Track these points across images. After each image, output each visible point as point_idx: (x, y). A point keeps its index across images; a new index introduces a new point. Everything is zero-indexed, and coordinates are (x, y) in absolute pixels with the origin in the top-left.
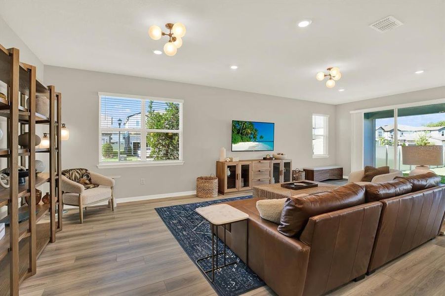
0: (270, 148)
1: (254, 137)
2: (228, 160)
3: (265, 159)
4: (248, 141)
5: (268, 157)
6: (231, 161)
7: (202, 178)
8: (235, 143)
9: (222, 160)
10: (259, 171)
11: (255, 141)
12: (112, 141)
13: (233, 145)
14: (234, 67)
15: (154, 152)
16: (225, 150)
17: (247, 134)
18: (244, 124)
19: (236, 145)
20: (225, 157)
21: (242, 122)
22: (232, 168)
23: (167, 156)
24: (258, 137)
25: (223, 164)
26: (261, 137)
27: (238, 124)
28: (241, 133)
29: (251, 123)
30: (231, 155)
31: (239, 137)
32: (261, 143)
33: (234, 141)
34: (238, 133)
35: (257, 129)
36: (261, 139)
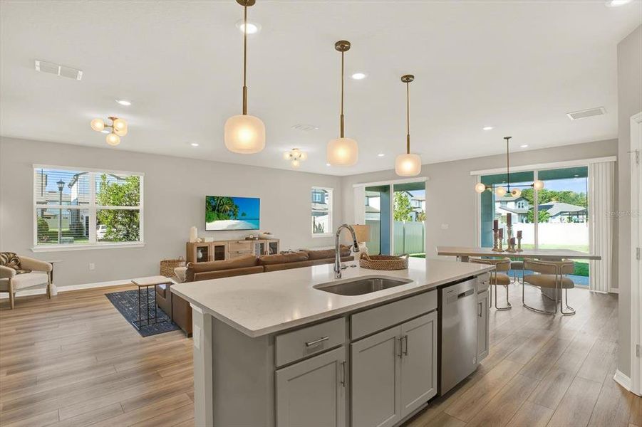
0: (254, 226)
1: (234, 215)
2: (200, 240)
3: (247, 239)
4: (226, 219)
5: (251, 237)
6: (203, 242)
7: (166, 262)
8: (209, 222)
9: (192, 241)
10: (238, 252)
11: (235, 219)
12: (45, 213)
13: (207, 224)
14: (195, 145)
15: (110, 233)
16: (196, 229)
17: (225, 211)
18: (221, 200)
19: (210, 224)
20: (195, 237)
21: (218, 197)
22: (204, 250)
23: (127, 237)
24: (239, 214)
25: (192, 245)
26: (243, 214)
27: (214, 200)
28: (218, 210)
29: (230, 199)
30: (204, 234)
31: (214, 214)
32: (243, 221)
33: (209, 219)
34: (214, 210)
35: (238, 204)
36: (243, 217)
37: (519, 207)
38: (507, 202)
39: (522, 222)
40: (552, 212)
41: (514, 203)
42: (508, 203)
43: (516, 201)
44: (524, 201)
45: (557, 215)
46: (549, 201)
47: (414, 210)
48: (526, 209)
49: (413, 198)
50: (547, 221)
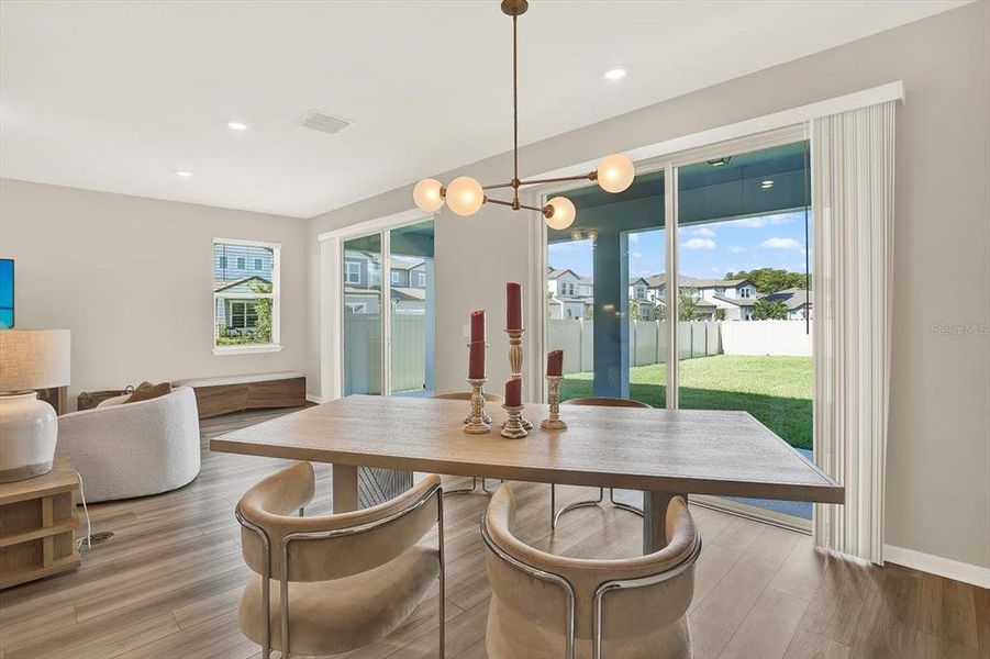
37: (743, 296)
38: (725, 288)
39: (747, 318)
40: (791, 303)
41: (734, 290)
42: (727, 290)
43: (737, 287)
44: (749, 287)
45: (798, 308)
46: (790, 287)
47: (583, 300)
48: (754, 298)
49: (579, 282)
50: (785, 318)
